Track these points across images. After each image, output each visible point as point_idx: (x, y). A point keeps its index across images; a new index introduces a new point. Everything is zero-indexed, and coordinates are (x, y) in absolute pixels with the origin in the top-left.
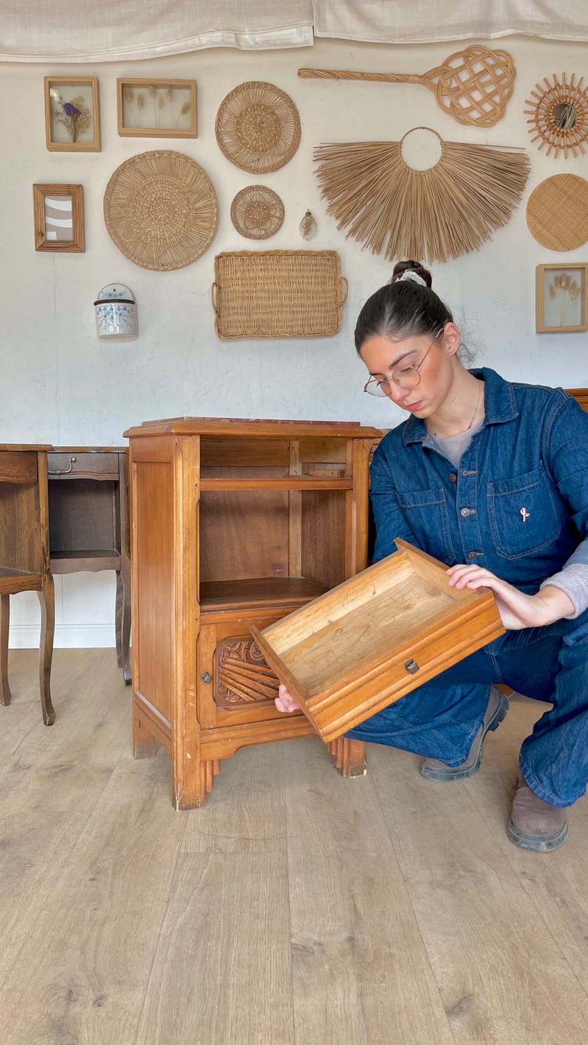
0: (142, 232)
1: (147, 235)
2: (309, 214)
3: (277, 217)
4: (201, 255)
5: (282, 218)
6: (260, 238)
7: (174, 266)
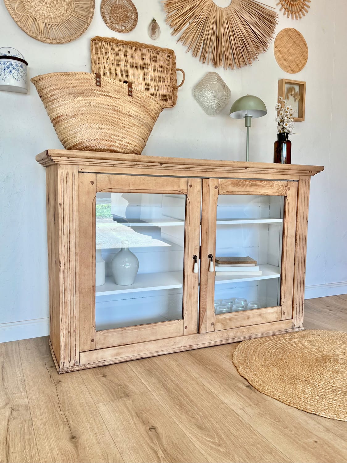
0: (32, 9)
1: (36, 12)
2: (154, 21)
3: (132, 19)
4: (80, 36)
5: (136, 20)
6: (121, 32)
7: (58, 41)
